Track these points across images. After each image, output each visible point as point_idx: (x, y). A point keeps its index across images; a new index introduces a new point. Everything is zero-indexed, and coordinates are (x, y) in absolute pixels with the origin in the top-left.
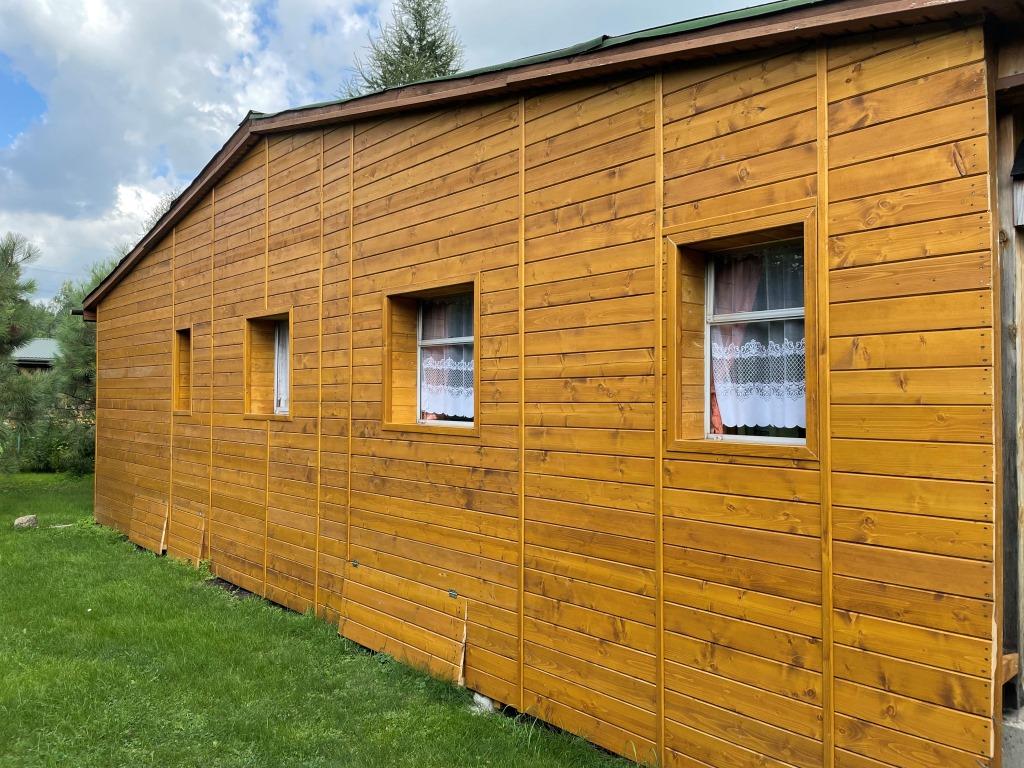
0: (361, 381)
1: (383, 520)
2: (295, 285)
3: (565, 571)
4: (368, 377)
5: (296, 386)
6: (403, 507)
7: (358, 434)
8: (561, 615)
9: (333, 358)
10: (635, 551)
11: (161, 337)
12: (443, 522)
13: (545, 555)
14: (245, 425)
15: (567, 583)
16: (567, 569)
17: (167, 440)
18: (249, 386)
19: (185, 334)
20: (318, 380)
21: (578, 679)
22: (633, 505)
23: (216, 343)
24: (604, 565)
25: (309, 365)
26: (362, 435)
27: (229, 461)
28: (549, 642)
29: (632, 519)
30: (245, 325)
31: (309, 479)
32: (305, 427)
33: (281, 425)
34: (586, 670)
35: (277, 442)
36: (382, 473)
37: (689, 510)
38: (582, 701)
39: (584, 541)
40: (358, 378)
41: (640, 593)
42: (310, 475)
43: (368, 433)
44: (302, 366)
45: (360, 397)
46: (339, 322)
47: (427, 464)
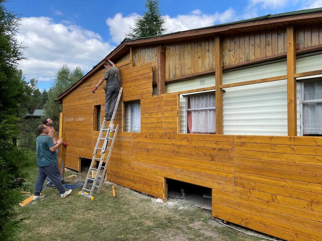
0: (168, 121)
1: (178, 165)
2: (142, 92)
3: (252, 180)
4: (171, 120)
5: (142, 123)
6: (186, 160)
7: (167, 138)
8: (250, 194)
9: (157, 115)
10: (280, 174)
11: (88, 108)
12: (202, 165)
13: (244, 175)
15: (253, 184)
16: (253, 180)
19: (98, 107)
21: (258, 214)
22: (279, 160)
24: (268, 178)
25: (147, 117)
26: (169, 138)
28: (246, 202)
29: (279, 164)
32: (146, 136)
33: (137, 135)
34: (261, 211)
35: (135, 140)
36: (177, 150)
37: (302, 161)
38: (259, 220)
39: (259, 171)
41: (283, 187)
43: (171, 138)
44: (145, 117)
45: (168, 126)
46: (159, 103)
47: (195, 147)
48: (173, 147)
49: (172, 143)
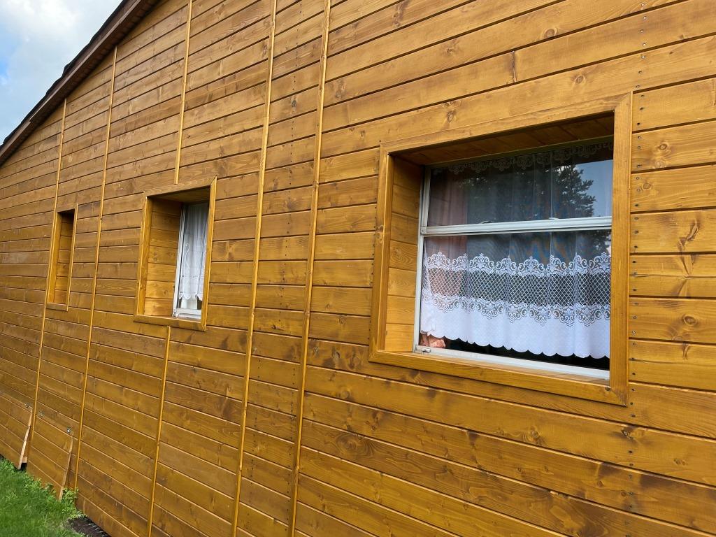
0: (328, 282)
2: (222, 149)
4: (342, 276)
5: (213, 283)
7: (321, 362)
9: (280, 247)
11: (41, 219)
14: (135, 328)
17: (37, 336)
18: (144, 280)
19: (67, 216)
20: (252, 277)
23: (105, 226)
25: (237, 256)
26: (328, 364)
27: (110, 371)
30: (145, 204)
31: (227, 414)
32: (226, 340)
33: (187, 334)
35: (180, 355)
36: (366, 431)
40: (324, 277)
42: (229, 410)
43: (341, 362)
44: (227, 257)
45: (328, 306)
46: (293, 196)
47: (473, 434)
48: (346, 414)
49: (341, 391)
